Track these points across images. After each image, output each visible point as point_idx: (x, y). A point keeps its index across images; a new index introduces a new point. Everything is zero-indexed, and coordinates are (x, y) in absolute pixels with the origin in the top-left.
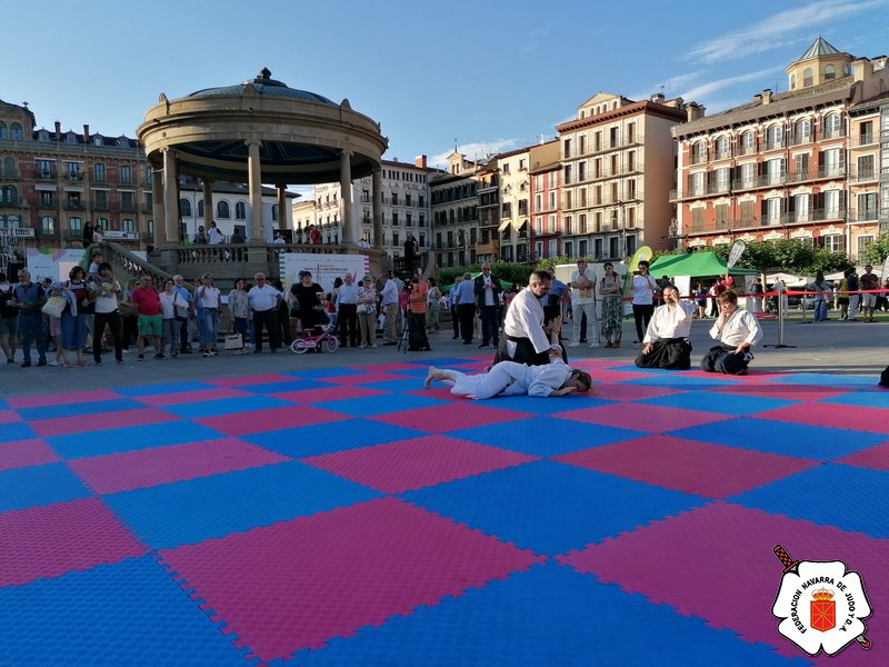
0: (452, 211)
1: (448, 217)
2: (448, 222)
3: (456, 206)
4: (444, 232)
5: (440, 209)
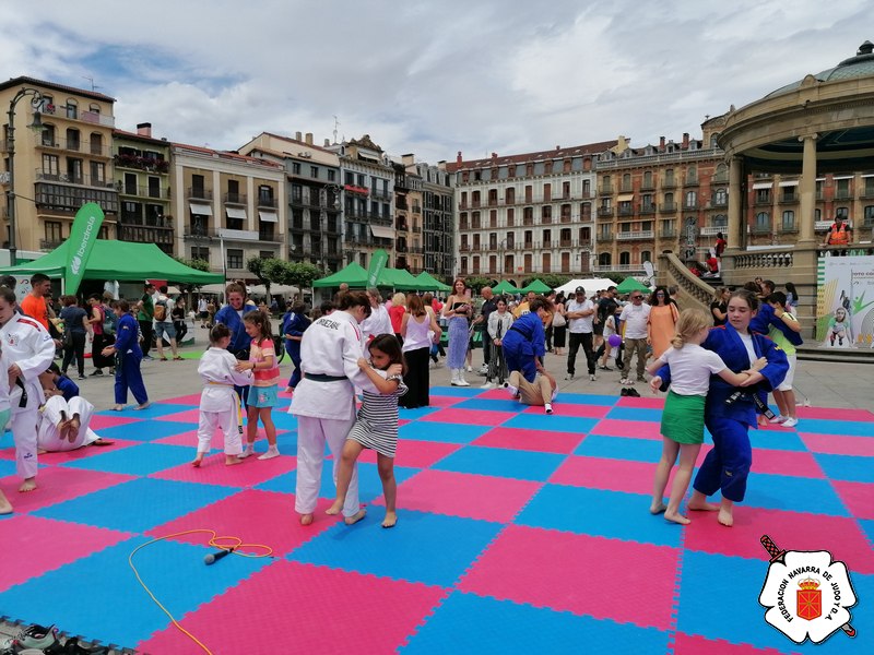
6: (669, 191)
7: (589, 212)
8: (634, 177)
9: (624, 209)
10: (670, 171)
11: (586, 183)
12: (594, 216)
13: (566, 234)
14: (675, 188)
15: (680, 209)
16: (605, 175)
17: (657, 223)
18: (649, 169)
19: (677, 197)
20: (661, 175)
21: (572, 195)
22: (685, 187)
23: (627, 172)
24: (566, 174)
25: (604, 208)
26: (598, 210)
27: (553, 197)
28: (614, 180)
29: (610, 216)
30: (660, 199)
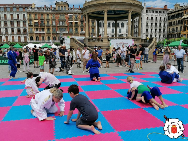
0: (174, 22)
1: (173, 23)
2: (173, 25)
3: (176, 20)
4: (171, 28)
5: (170, 21)
6: (48, 20)
7: (26, 24)
8: (38, 16)
9: (36, 24)
10: (48, 15)
11: (24, 15)
12: (27, 25)
13: (19, 30)
14: (49, 20)
15: (51, 26)
16: (30, 14)
17: (45, 29)
18: (42, 14)
19: (50, 22)
20: (46, 16)
21: (20, 19)
22: (52, 20)
23: (36, 14)
24: (17, 12)
25: (30, 23)
26: (28, 24)
27: (14, 18)
28: (32, 16)
29: (32, 26)
30: (46, 22)
